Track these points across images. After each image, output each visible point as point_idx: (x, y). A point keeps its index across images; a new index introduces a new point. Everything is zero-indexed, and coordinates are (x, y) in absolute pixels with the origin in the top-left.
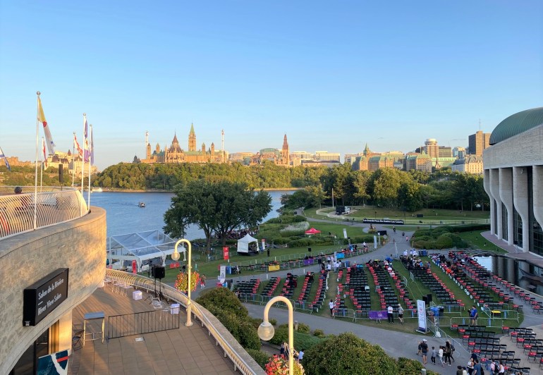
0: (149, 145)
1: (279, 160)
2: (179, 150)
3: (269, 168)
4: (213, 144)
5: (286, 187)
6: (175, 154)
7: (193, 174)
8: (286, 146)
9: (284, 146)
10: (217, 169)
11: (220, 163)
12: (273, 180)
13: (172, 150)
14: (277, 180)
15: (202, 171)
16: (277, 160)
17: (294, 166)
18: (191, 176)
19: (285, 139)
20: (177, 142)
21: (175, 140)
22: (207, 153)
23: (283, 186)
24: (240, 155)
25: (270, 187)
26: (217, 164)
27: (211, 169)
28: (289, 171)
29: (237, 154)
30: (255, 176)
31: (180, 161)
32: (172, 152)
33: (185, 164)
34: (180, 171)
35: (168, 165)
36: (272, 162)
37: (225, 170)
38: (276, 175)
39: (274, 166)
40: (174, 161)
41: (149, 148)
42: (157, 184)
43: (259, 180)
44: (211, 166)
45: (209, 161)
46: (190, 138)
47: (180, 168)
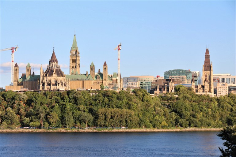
0: (16, 66)
1: (200, 86)
2: (59, 73)
3: (185, 98)
4: (105, 64)
5: (214, 127)
6: (53, 78)
7: (82, 107)
8: (208, 67)
9: (205, 66)
10: (115, 99)
11: (118, 91)
12: (194, 116)
13: (49, 72)
14: (200, 115)
15: (93, 102)
16: (197, 87)
17: (219, 95)
18: (79, 109)
19: (207, 56)
20: (56, 61)
21: (53, 59)
22: (96, 77)
23: (209, 125)
24: (135, 79)
25: (190, 125)
26: (114, 93)
27: (106, 100)
28: (216, 103)
29: (132, 78)
30: (167, 109)
31: (61, 88)
32: (50, 75)
33: (68, 93)
34: (62, 102)
35: (45, 94)
36: (190, 89)
37: (125, 101)
38: (197, 109)
39: (192, 95)
40: (53, 88)
41: (16, 70)
42: (31, 121)
43: (174, 115)
44: (105, 95)
45: (102, 88)
46: (72, 56)
47: (62, 99)
